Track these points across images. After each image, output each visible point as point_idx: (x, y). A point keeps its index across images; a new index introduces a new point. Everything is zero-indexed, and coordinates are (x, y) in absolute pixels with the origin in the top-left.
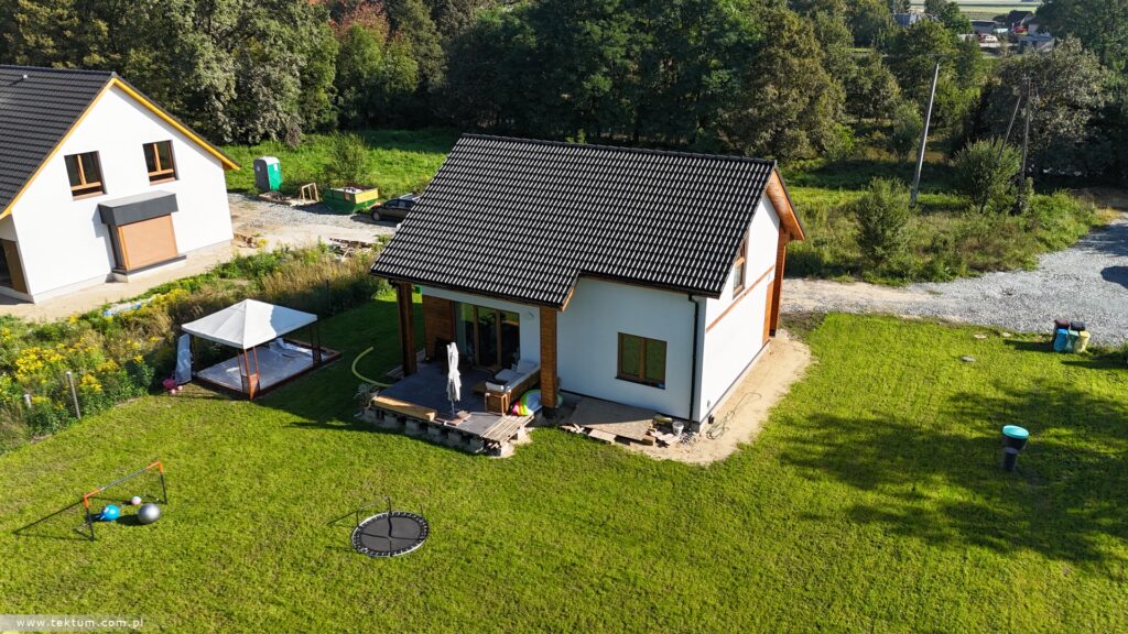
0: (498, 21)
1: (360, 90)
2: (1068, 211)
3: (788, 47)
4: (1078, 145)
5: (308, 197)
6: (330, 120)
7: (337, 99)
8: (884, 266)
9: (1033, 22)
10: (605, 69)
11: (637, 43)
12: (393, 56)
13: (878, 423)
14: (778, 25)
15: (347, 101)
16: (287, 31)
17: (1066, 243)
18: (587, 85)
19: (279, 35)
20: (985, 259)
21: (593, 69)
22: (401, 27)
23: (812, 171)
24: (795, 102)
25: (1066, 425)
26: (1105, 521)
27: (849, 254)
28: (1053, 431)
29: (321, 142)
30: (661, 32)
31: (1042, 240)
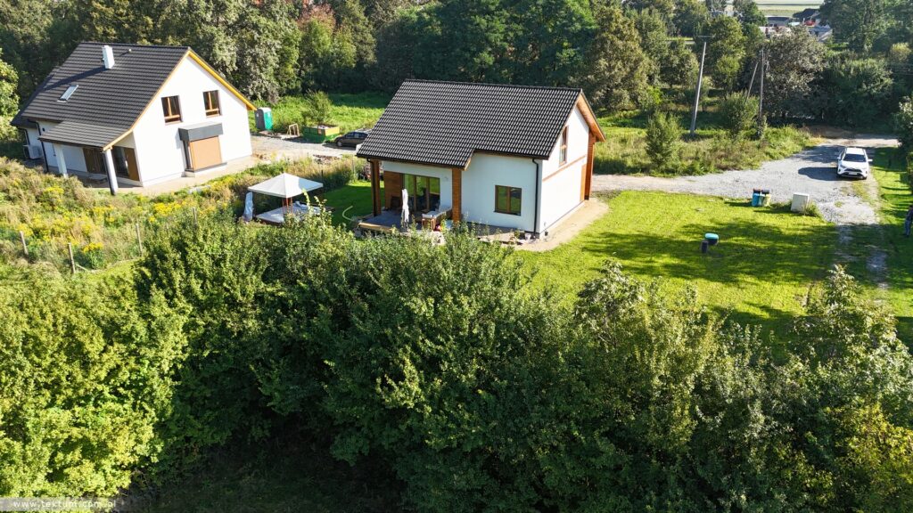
0: (415, 17)
1: (316, 66)
2: (790, 138)
3: (615, 33)
4: (806, 97)
5: (293, 134)
6: (296, 87)
7: (300, 72)
8: (663, 167)
9: (818, 17)
10: (490, 49)
11: (511, 30)
12: (339, 42)
13: (639, 236)
14: (608, 19)
15: (307, 74)
16: (271, 24)
17: (784, 155)
18: (477, 60)
19: (266, 26)
20: (727, 163)
21: (481, 50)
22: (343, 22)
23: (632, 117)
24: (620, 71)
25: (743, 236)
26: (746, 270)
27: (643, 162)
28: (736, 238)
29: (292, 102)
30: (527, 23)
31: (767, 154)
